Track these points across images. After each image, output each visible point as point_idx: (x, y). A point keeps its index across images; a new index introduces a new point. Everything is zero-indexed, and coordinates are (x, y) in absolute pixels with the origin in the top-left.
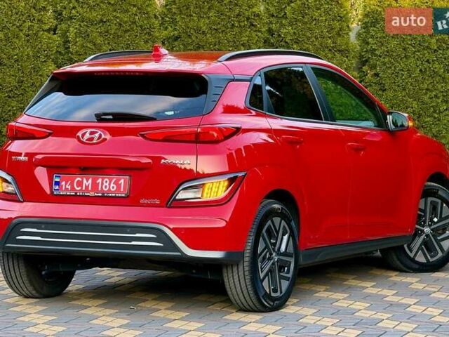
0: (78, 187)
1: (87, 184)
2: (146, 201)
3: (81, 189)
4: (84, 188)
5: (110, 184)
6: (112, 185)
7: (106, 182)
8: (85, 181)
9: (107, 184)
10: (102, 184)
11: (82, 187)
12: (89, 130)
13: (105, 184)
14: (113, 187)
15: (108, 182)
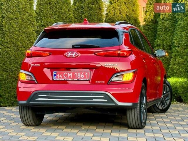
0: (65, 77)
1: (70, 75)
2: (98, 82)
3: (67, 77)
4: (68, 77)
5: (81, 75)
6: (82, 75)
7: (79, 74)
8: (69, 74)
9: (80, 75)
10: (77, 75)
11: (67, 76)
12: (70, 52)
13: (78, 75)
14: (82, 76)
15: (80, 74)
